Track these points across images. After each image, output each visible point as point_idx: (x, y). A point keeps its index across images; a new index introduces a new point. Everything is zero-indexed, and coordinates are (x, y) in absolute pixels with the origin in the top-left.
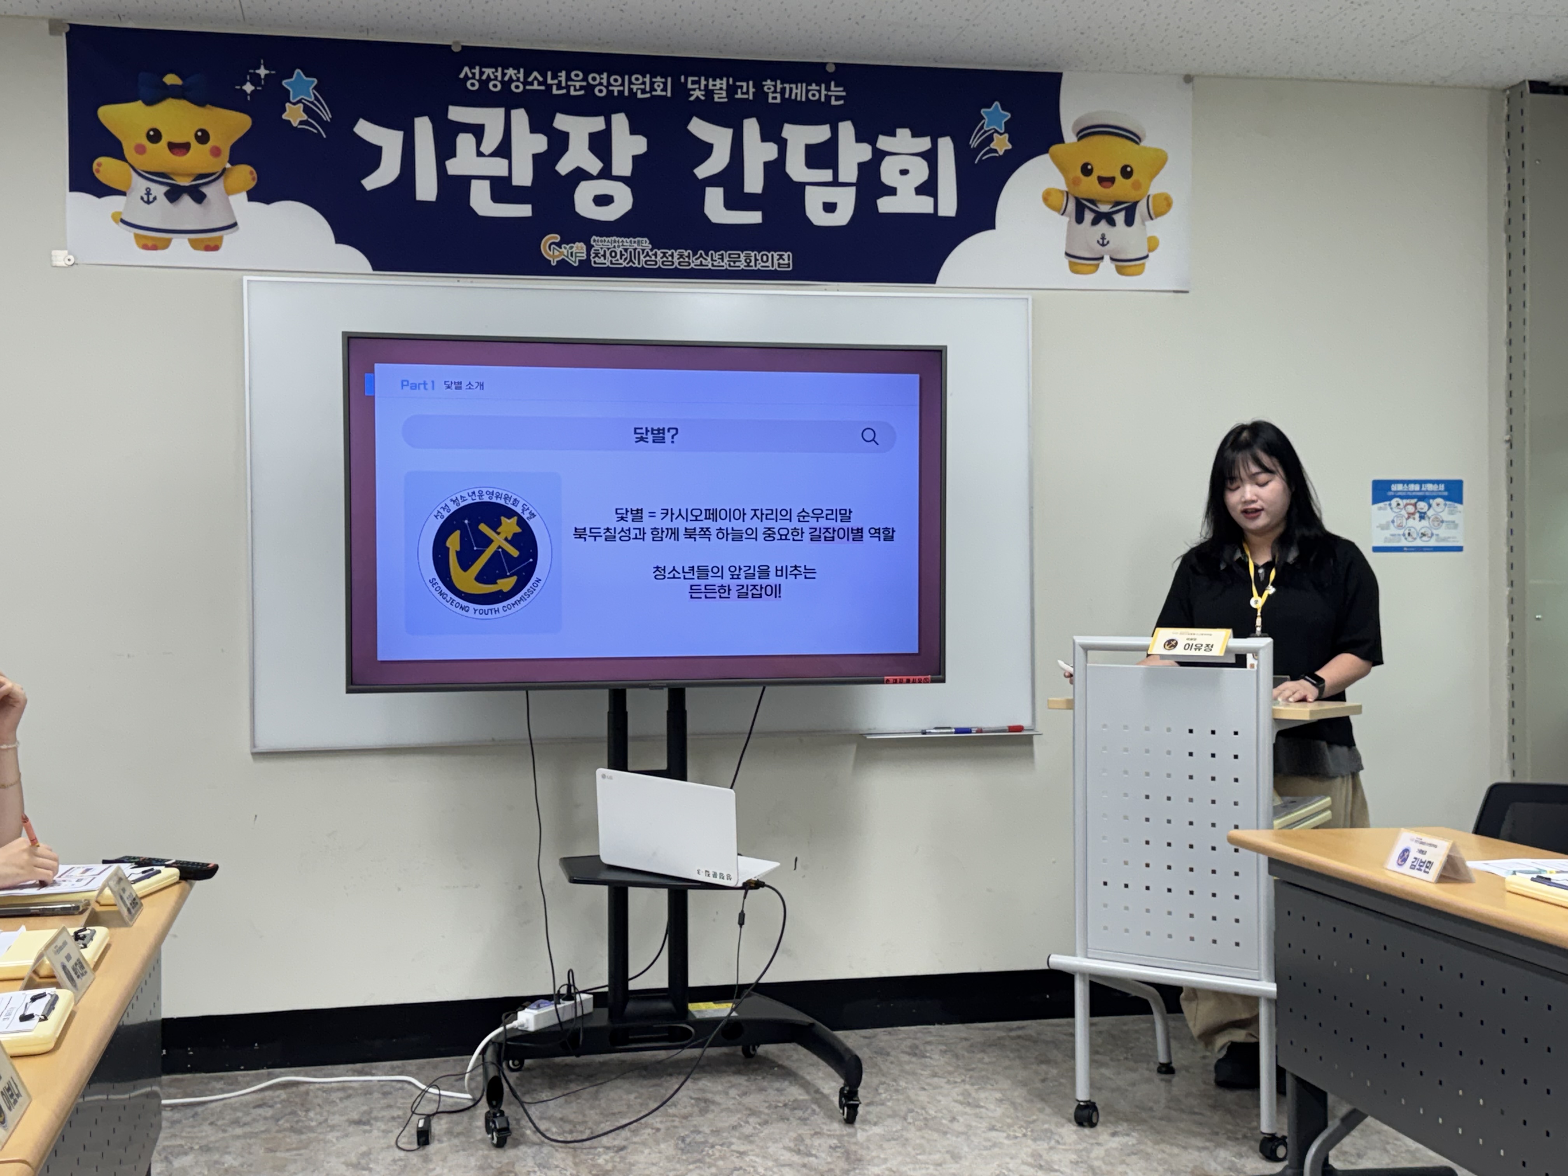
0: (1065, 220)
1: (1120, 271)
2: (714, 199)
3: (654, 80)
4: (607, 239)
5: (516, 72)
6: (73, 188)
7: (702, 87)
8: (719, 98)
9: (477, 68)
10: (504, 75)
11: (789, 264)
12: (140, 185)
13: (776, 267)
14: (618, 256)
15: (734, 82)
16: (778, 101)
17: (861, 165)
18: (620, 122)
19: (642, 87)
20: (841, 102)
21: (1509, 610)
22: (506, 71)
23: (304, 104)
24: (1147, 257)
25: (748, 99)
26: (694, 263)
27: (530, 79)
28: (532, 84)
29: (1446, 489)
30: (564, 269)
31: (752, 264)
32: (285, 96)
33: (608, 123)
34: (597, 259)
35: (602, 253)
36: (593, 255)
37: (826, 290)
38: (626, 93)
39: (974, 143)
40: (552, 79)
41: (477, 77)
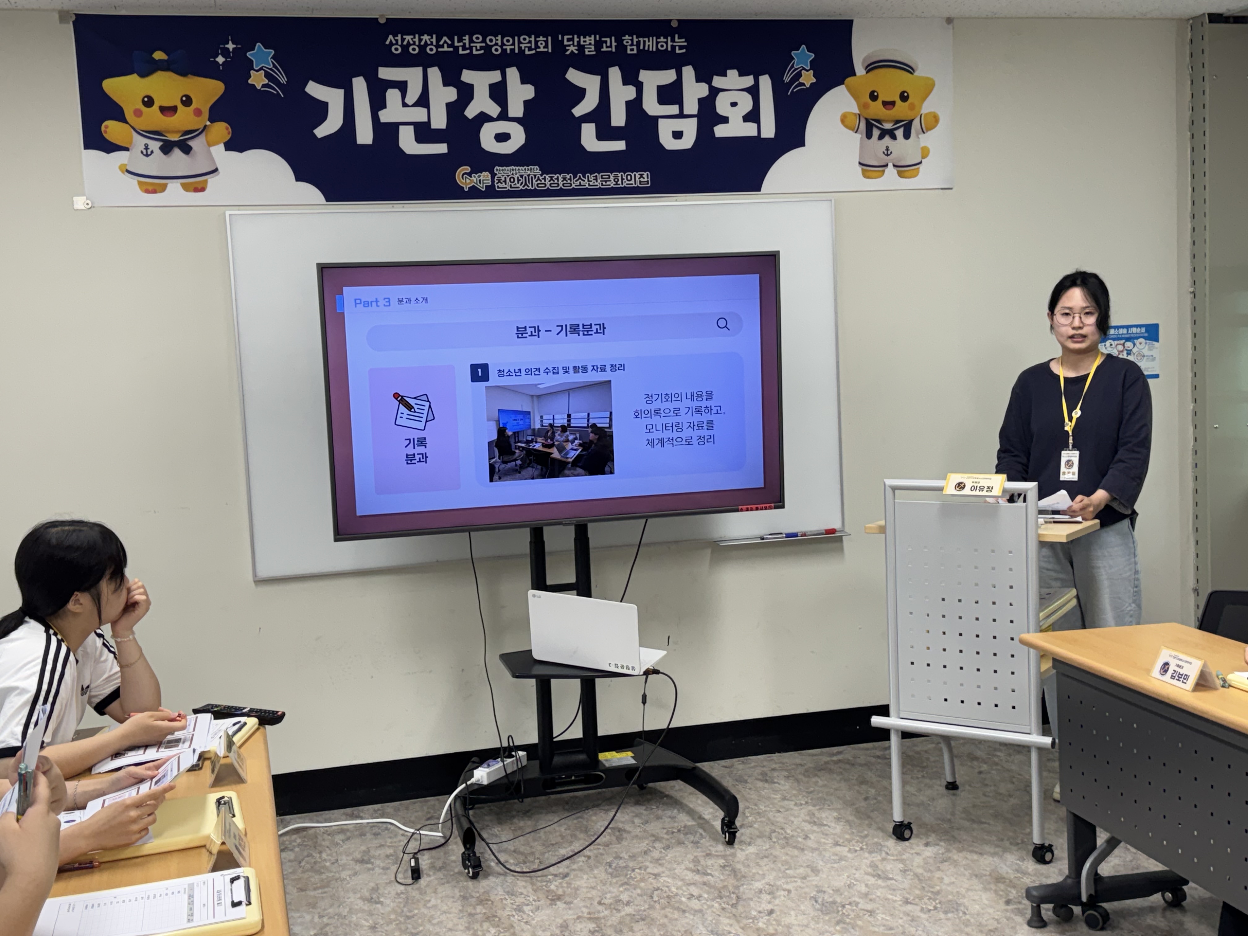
0: (858, 136)
1: (901, 175)
2: (588, 132)
3: (538, 39)
4: (507, 168)
5: (429, 37)
6: (87, 146)
7: (576, 44)
8: (589, 51)
9: (399, 36)
10: (420, 40)
11: (648, 181)
12: (139, 142)
13: (638, 184)
14: (516, 181)
15: (600, 38)
16: (635, 52)
17: (700, 100)
18: (513, 74)
19: (529, 45)
20: (684, 51)
21: (1193, 420)
22: (422, 37)
23: (265, 70)
24: (921, 163)
25: (611, 51)
26: (575, 184)
27: (441, 43)
28: (442, 46)
29: (1146, 331)
30: (474, 194)
31: (620, 182)
32: (249, 65)
33: (504, 75)
34: (499, 185)
35: (503, 179)
36: (496, 181)
37: (676, 200)
38: (517, 51)
39: (787, 79)
40: (459, 42)
41: (400, 43)
